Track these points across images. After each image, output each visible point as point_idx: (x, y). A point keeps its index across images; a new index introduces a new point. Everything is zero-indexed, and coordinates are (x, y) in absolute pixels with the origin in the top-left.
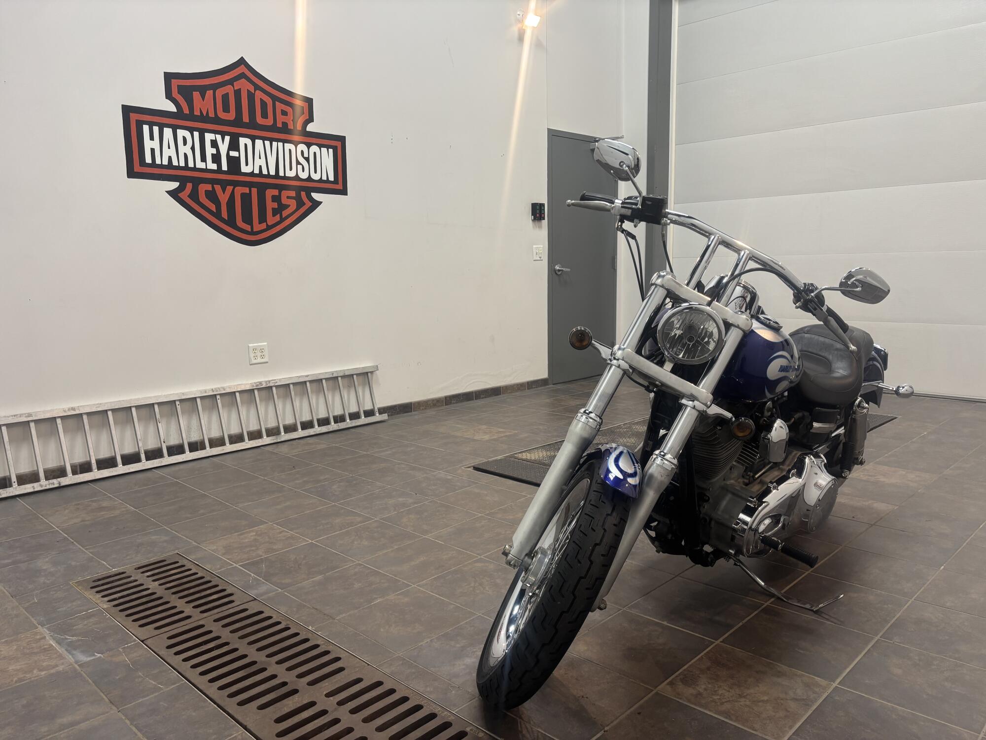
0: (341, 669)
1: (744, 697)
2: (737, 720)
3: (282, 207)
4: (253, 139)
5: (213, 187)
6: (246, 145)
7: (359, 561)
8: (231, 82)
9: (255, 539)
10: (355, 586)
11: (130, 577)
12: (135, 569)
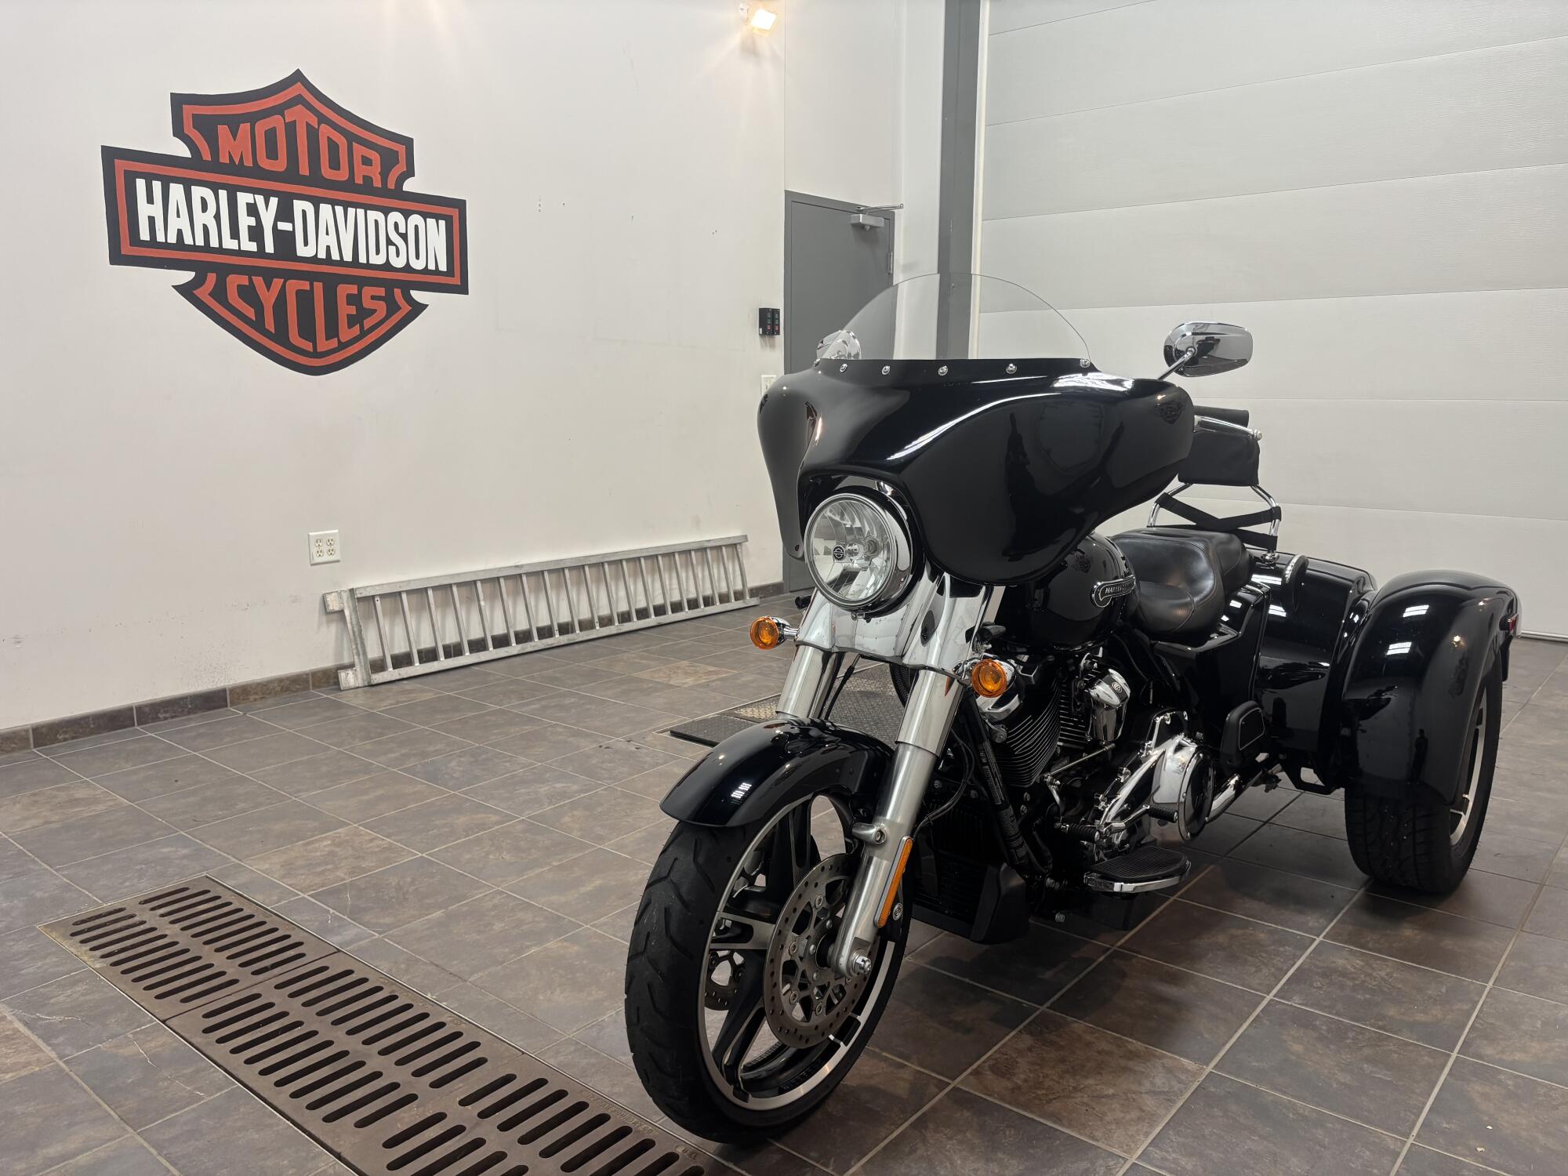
0: (480, 1062)
1: (1080, 1091)
2: (1070, 1126)
3: (363, 313)
4: (316, 203)
5: (251, 281)
6: (304, 212)
7: (498, 886)
8: (279, 110)
9: (332, 854)
10: (494, 927)
11: (132, 916)
12: (140, 903)
